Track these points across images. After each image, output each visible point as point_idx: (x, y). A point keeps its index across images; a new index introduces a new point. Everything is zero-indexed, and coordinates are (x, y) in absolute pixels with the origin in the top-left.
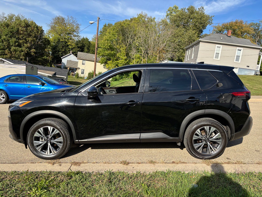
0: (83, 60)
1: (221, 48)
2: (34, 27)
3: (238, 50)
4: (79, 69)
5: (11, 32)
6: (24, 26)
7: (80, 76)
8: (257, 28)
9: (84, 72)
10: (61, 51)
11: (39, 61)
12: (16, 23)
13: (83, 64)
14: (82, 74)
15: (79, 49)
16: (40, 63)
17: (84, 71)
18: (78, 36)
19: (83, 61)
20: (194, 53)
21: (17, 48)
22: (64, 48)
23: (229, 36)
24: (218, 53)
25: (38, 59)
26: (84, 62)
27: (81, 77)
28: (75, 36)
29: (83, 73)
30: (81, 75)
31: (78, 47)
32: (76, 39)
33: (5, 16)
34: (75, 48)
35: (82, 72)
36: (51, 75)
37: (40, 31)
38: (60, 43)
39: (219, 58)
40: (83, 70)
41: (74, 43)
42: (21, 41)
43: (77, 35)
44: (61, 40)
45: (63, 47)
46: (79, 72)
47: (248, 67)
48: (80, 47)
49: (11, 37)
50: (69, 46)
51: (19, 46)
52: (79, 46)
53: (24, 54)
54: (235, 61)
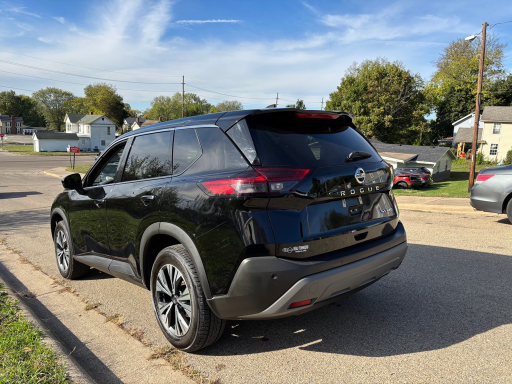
0: (495, 123)
2: (394, 74)
4: (485, 143)
5: (355, 92)
6: (376, 77)
7: (485, 160)
9: (496, 151)
10: (455, 111)
11: (402, 136)
12: (364, 75)
13: (494, 133)
14: (491, 154)
15: (500, 100)
16: (403, 140)
17: (496, 148)
18: (500, 71)
19: (495, 127)
21: (361, 117)
22: (462, 103)
25: (401, 132)
26: (498, 127)
27: (489, 162)
28: (493, 73)
29: (493, 152)
30: (488, 157)
31: (497, 97)
32: (494, 79)
33: (357, 66)
34: (490, 99)
35: (491, 151)
36: (402, 161)
37: (405, 80)
38: (455, 94)
40: (493, 146)
41: (486, 89)
42: (370, 105)
43: (496, 69)
44: (456, 89)
45: (460, 101)
46: (485, 151)
48: (502, 95)
49: (354, 101)
50: (474, 98)
51: (366, 113)
52: (499, 92)
53: (372, 127)
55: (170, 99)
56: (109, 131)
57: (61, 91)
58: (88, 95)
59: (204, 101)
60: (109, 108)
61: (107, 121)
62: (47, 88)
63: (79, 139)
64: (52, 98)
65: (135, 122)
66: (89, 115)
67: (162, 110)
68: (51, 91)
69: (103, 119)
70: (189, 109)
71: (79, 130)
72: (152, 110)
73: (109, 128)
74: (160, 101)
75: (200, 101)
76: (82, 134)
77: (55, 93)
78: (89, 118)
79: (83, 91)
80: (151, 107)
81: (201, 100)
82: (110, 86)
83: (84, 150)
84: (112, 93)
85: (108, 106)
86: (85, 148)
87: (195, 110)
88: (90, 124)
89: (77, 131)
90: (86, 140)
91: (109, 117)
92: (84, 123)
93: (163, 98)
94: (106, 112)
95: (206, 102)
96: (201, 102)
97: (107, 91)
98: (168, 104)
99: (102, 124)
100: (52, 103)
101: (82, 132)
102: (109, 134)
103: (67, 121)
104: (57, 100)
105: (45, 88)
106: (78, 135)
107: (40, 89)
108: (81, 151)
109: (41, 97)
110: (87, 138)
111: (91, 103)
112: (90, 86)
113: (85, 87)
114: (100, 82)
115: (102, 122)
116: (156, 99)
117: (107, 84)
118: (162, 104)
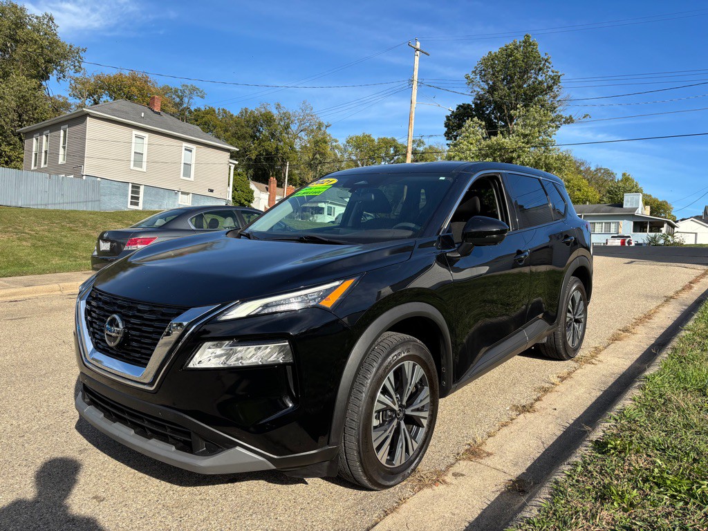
1: (146, 140)
3: (185, 149)
8: (177, 100)
20: (64, 148)
23: (156, 113)
24: (140, 153)
39: (144, 164)
47: (212, 191)
54: (182, 177)
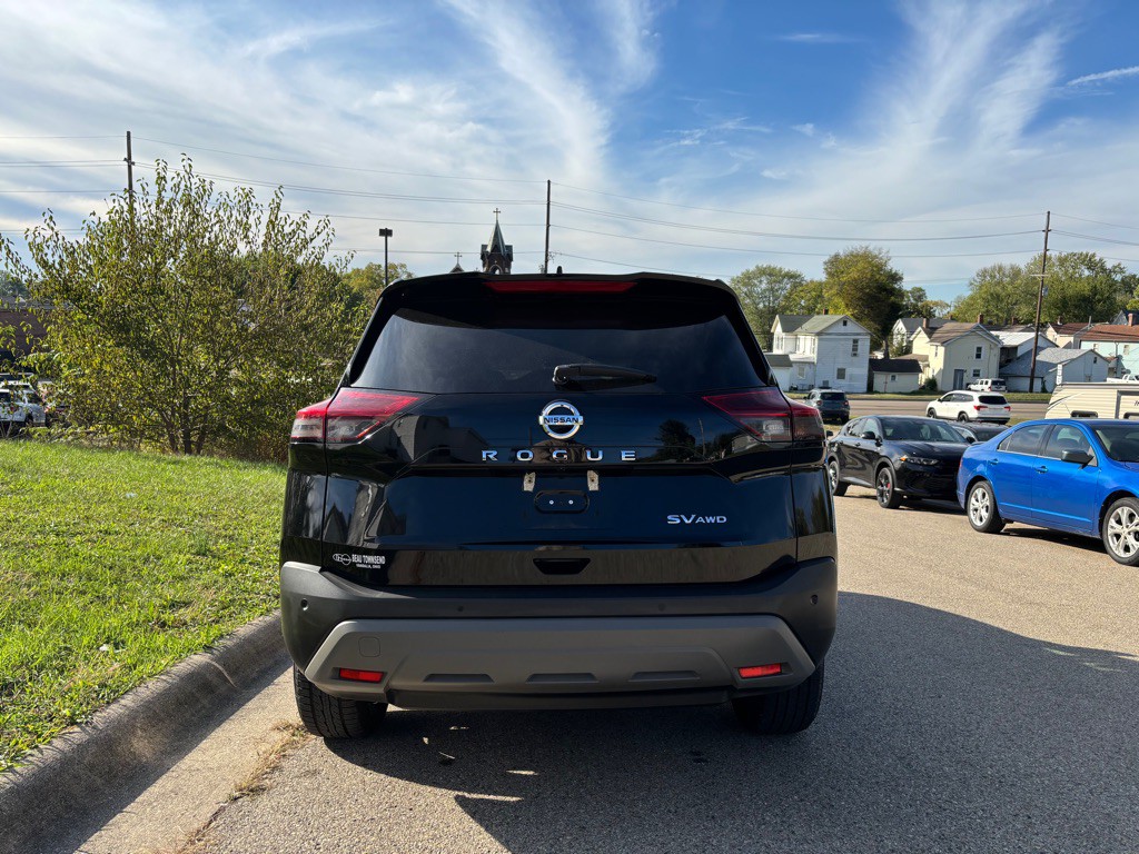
55: (1020, 270)
56: (855, 349)
57: (780, 271)
58: (831, 275)
59: (1119, 269)
60: (860, 299)
61: (853, 327)
62: (757, 267)
63: (791, 366)
64: (764, 286)
65: (920, 328)
66: (820, 317)
67: (997, 297)
68: (762, 272)
69: (845, 323)
70: (1070, 292)
71: (796, 348)
72: (972, 298)
73: (855, 341)
74: (993, 277)
75: (1103, 270)
76: (801, 356)
77: (770, 275)
78: (819, 322)
79: (822, 267)
80: (967, 293)
81: (1109, 265)
82: (876, 252)
83: (800, 388)
84: (880, 267)
85: (859, 295)
86: (803, 385)
87: (1087, 293)
88: (818, 334)
89: (790, 348)
90: (807, 368)
91: (858, 319)
92: (808, 333)
93: (1000, 268)
94: (855, 308)
95: (1122, 271)
96: (1108, 273)
97: (869, 262)
98: (1012, 283)
99: (843, 334)
100: (762, 296)
101: (801, 351)
102: (855, 355)
103: (777, 329)
104: (772, 289)
105: (752, 268)
106: (792, 357)
107: (744, 271)
108: (796, 389)
109: (745, 285)
110: (809, 363)
111: (834, 291)
112: (836, 256)
113: (826, 258)
114: (856, 246)
115: (842, 329)
116: (984, 273)
117: (871, 248)
118: (998, 283)
